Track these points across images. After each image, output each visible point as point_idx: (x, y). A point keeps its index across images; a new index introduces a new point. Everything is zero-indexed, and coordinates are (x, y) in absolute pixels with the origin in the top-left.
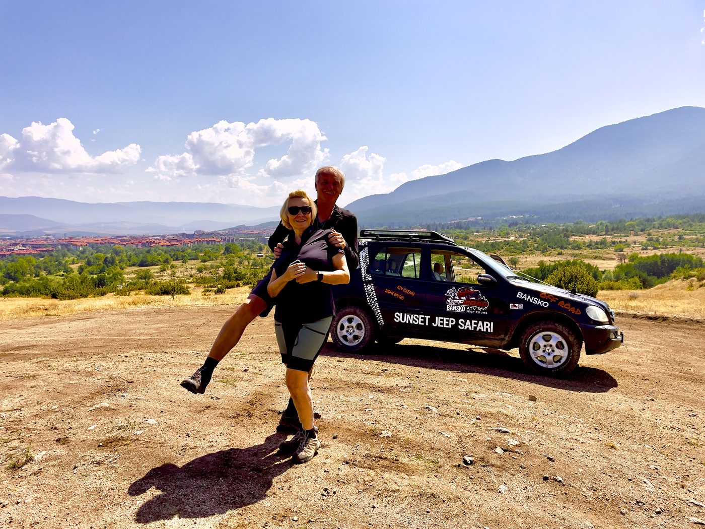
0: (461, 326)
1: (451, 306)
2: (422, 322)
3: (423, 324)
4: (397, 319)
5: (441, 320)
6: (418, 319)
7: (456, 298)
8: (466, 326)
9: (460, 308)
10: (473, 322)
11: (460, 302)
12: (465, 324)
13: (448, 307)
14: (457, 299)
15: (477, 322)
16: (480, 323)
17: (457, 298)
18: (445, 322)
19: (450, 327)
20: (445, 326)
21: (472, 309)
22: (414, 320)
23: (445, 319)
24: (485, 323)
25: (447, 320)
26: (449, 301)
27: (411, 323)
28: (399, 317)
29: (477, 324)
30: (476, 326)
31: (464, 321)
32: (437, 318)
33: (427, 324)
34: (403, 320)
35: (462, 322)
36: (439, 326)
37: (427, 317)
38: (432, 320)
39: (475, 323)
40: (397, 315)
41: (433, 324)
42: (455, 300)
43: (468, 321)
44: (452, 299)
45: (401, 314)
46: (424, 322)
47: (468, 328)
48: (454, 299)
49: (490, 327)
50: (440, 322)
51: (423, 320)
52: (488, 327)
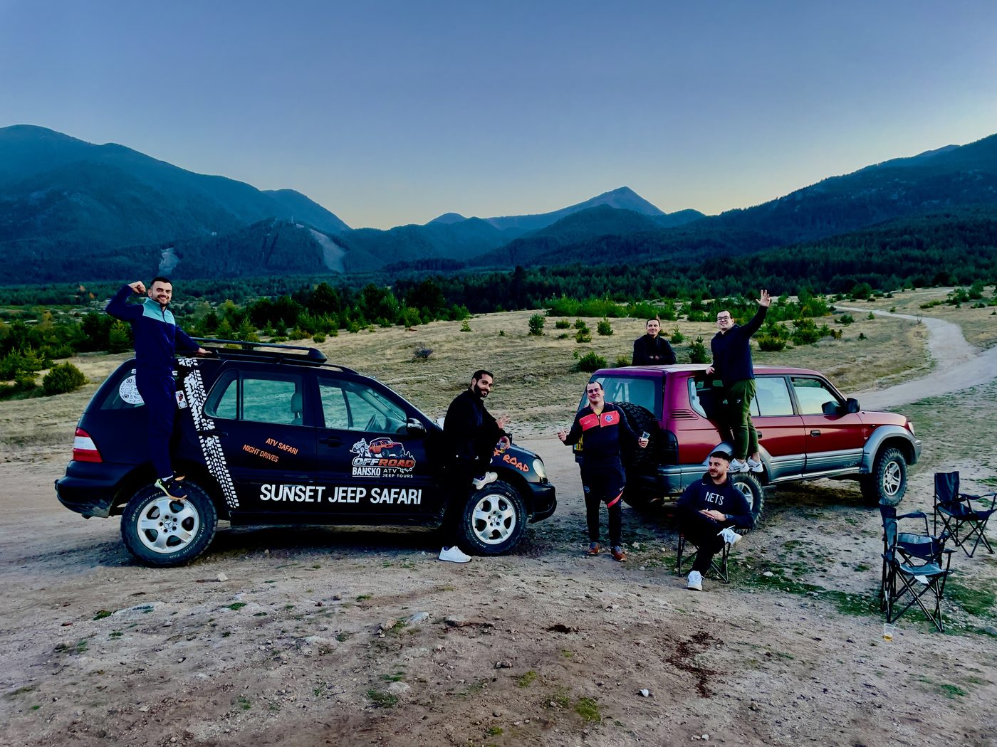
0: (375, 499)
1: (360, 469)
2: (310, 497)
3: (312, 500)
4: (265, 496)
5: (343, 492)
6: (304, 492)
7: (366, 455)
8: (383, 498)
9: (373, 471)
10: (393, 490)
11: (374, 461)
12: (380, 495)
13: (354, 470)
14: (368, 457)
15: (398, 490)
16: (404, 491)
17: (369, 455)
18: (350, 494)
19: (357, 501)
20: (349, 501)
21: (392, 471)
22: (296, 494)
23: (350, 489)
24: (411, 491)
25: (352, 492)
26: (356, 460)
27: (292, 499)
28: (270, 491)
29: (398, 493)
30: (397, 496)
31: (379, 491)
32: (336, 488)
33: (319, 500)
34: (277, 495)
35: (376, 492)
36: (340, 501)
37: (320, 489)
38: (329, 493)
39: (395, 493)
40: (266, 489)
41: (330, 499)
42: (365, 459)
43: (386, 491)
44: (360, 457)
45: (274, 486)
46: (315, 497)
47: (385, 501)
48: (364, 457)
49: (417, 497)
50: (341, 494)
51: (312, 494)
52: (414, 497)
